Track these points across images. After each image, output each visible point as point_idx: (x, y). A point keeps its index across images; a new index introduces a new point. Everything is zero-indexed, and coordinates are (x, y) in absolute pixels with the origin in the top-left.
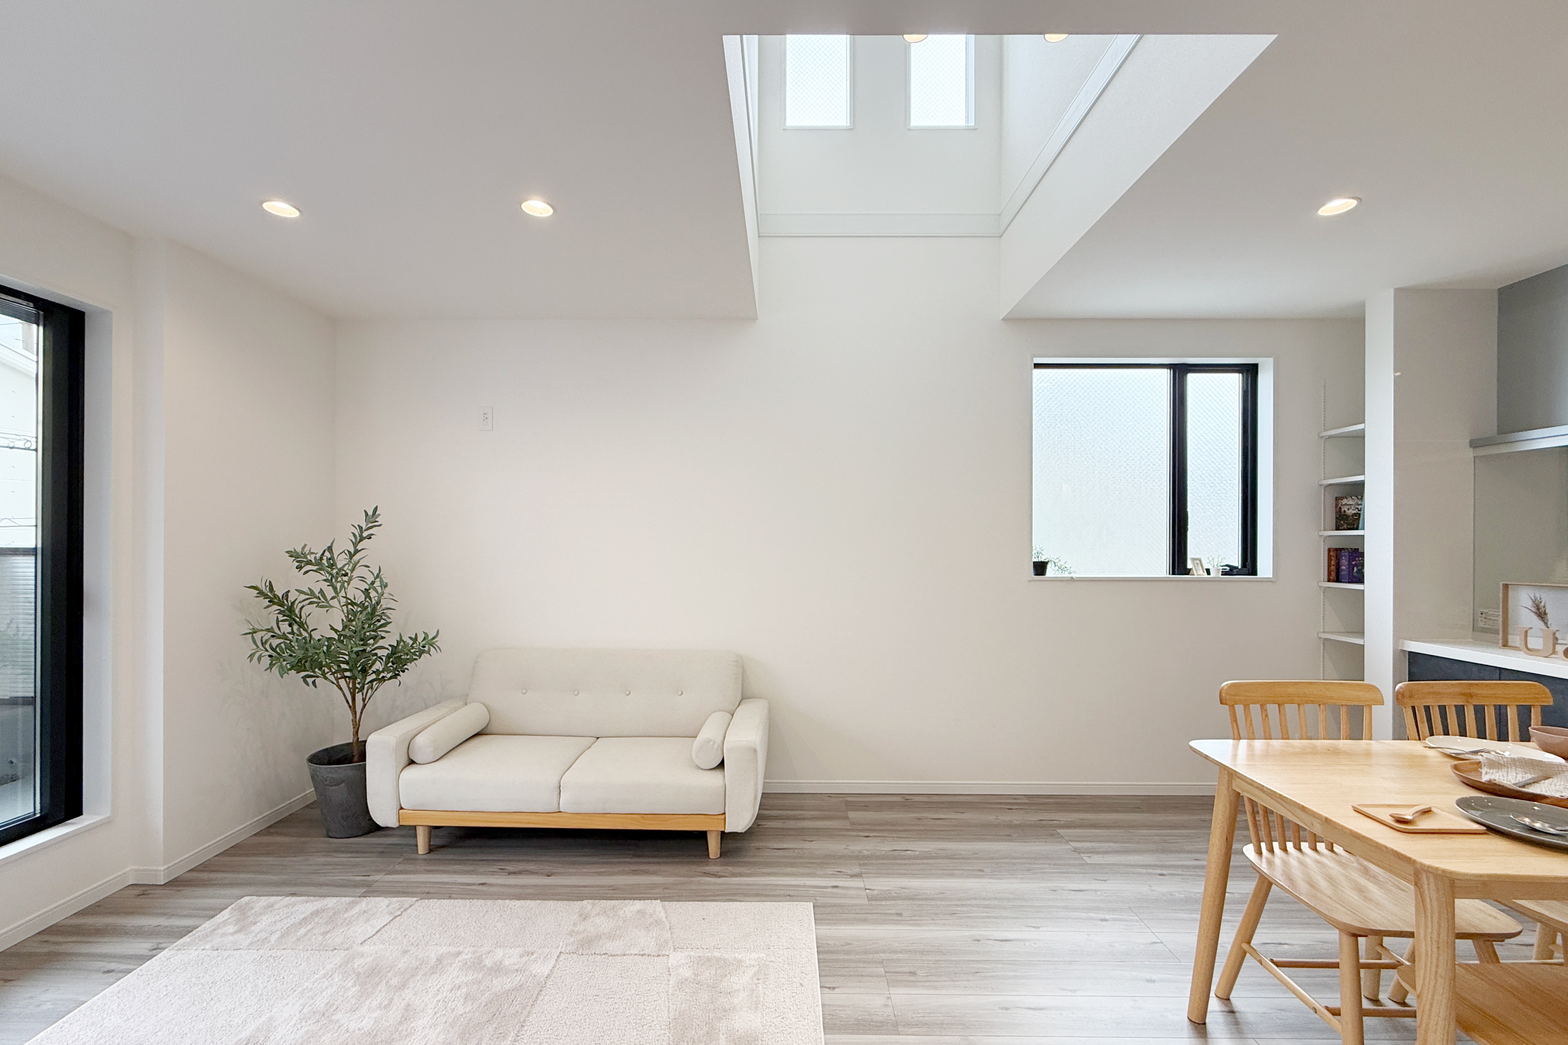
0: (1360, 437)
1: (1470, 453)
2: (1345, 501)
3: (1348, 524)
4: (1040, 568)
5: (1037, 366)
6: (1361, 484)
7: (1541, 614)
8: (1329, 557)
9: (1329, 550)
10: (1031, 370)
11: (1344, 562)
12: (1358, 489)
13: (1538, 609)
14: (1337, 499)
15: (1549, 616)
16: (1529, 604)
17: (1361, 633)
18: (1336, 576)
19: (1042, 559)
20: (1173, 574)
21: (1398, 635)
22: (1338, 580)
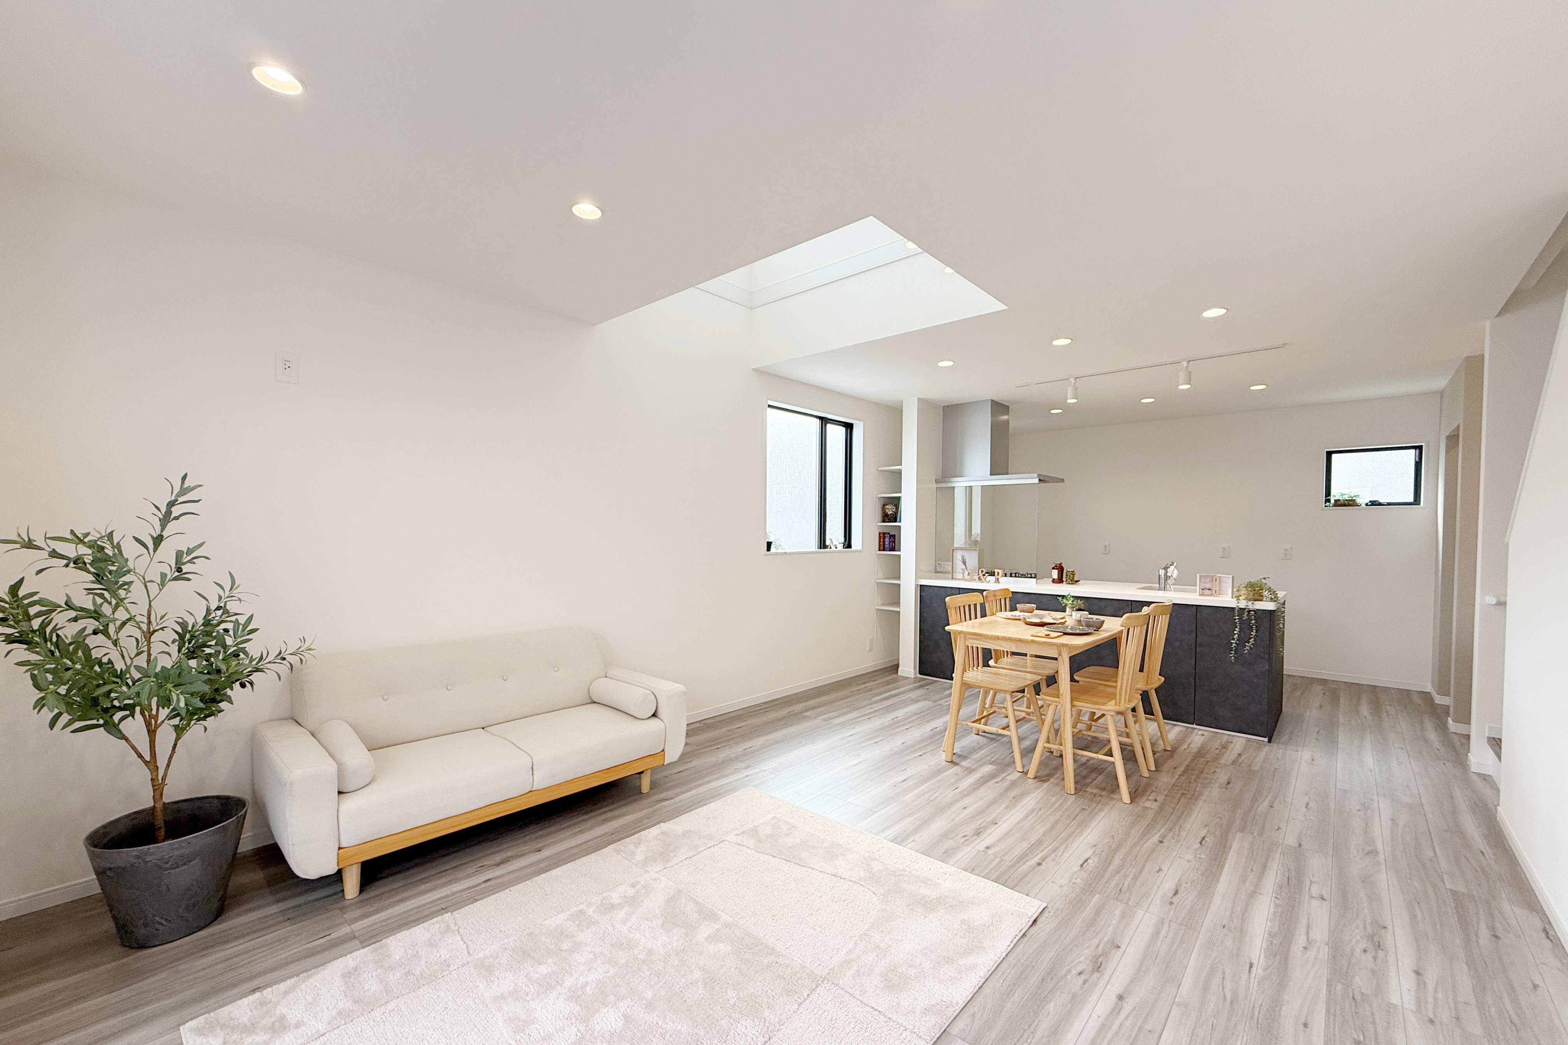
0: (900, 473)
1: (935, 485)
2: (887, 507)
3: (889, 519)
4: (769, 544)
5: (769, 406)
6: (899, 498)
7: (964, 563)
8: (880, 537)
9: (880, 533)
10: (766, 409)
11: (887, 540)
12: (896, 502)
13: (963, 560)
14: (884, 505)
15: (967, 563)
16: (960, 558)
17: (899, 578)
18: (882, 548)
19: (770, 541)
20: (821, 548)
21: (917, 578)
22: (884, 550)
